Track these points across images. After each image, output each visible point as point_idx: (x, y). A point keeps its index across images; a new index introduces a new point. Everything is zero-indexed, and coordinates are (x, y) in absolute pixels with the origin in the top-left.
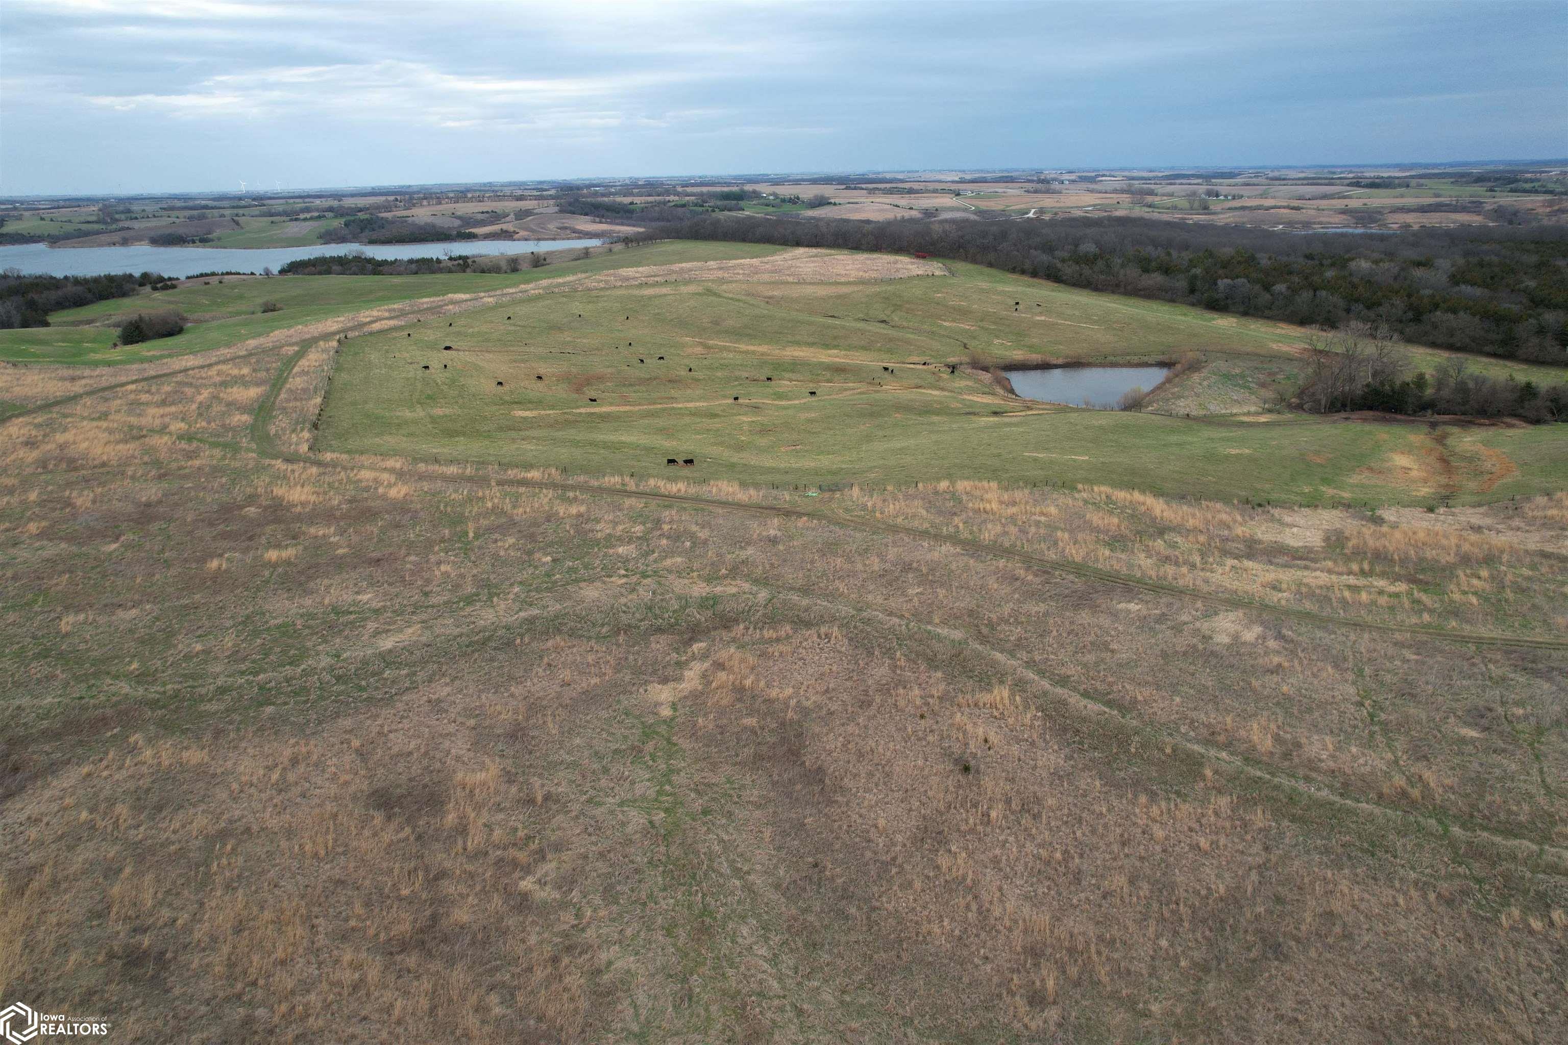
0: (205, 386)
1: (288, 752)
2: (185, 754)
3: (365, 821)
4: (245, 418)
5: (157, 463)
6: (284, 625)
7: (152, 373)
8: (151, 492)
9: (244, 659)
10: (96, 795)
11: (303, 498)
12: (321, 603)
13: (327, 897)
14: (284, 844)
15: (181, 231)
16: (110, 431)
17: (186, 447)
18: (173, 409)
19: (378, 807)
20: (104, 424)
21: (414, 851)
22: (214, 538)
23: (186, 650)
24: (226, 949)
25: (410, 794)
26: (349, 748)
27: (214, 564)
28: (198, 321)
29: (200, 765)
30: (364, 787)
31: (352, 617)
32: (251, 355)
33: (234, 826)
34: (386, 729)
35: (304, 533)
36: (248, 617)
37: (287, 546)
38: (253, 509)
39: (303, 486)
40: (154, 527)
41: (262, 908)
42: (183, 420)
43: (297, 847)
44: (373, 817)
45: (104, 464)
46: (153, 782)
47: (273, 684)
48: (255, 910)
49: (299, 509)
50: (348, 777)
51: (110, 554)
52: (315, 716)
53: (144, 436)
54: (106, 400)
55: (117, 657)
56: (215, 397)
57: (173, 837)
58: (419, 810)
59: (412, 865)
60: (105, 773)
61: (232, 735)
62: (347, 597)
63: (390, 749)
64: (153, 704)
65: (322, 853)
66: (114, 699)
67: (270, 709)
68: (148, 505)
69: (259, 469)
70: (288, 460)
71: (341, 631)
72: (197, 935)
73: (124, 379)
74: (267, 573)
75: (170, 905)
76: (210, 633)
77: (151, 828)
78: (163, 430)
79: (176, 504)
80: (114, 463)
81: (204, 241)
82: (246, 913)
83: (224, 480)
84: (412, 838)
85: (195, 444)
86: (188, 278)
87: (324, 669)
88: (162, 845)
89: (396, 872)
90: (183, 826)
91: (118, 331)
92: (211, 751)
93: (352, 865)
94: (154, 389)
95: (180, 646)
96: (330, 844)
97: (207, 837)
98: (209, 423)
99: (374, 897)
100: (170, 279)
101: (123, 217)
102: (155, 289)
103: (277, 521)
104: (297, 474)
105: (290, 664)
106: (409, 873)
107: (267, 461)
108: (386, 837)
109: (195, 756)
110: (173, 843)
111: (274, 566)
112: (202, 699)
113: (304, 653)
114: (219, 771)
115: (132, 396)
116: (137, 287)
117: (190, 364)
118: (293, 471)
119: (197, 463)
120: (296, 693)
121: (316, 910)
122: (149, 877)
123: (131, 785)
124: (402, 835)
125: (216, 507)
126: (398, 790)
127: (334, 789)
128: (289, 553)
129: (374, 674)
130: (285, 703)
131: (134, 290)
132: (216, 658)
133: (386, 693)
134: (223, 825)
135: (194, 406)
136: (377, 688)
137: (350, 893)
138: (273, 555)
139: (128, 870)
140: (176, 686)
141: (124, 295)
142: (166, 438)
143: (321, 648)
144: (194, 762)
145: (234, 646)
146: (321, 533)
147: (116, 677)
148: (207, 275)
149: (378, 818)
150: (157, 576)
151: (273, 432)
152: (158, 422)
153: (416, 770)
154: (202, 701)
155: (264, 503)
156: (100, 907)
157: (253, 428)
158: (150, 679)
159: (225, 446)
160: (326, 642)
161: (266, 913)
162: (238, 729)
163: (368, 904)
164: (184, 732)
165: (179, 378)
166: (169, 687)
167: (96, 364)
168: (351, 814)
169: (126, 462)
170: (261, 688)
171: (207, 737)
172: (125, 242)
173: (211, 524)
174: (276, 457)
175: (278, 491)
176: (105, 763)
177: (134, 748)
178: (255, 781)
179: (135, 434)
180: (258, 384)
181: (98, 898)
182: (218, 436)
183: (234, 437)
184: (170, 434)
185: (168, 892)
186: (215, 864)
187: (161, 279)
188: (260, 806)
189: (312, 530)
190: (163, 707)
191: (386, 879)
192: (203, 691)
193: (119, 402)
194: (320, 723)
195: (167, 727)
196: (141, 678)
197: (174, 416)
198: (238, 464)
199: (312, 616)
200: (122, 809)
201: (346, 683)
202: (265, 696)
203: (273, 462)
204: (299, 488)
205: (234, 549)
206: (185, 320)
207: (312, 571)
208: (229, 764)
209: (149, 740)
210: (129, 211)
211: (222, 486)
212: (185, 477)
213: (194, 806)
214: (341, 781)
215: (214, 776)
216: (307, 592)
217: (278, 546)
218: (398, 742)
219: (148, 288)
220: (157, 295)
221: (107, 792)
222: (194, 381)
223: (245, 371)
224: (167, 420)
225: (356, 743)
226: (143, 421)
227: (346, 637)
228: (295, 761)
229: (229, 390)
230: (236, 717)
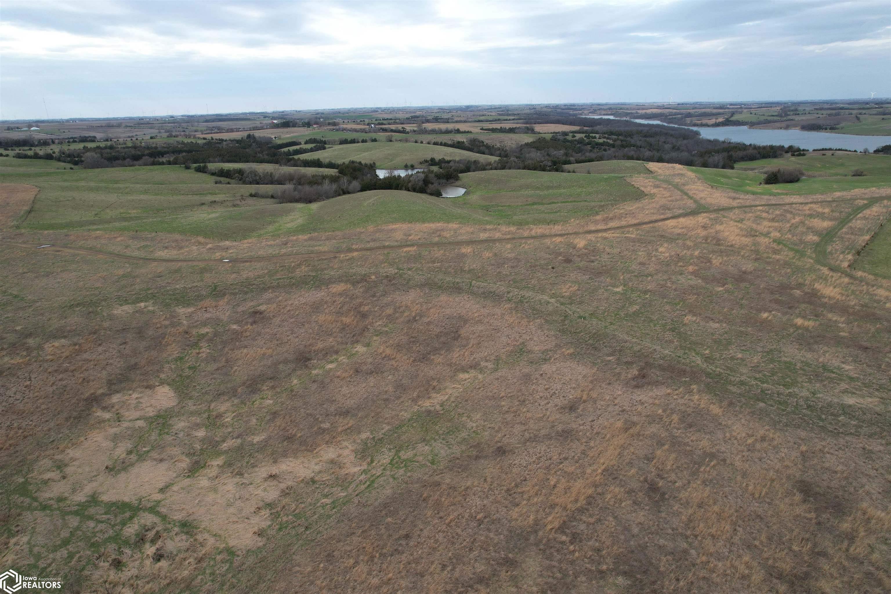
0: (799, 215)
1: (762, 432)
2: (712, 406)
3: (789, 494)
4: (816, 238)
5: (757, 252)
6: (790, 363)
7: (774, 202)
8: (749, 266)
9: (760, 372)
10: (668, 405)
11: (832, 294)
12: (817, 360)
13: (749, 520)
14: (739, 478)
15: (820, 122)
16: (741, 229)
17: (776, 247)
18: (777, 224)
19: (801, 491)
20: (740, 225)
21: (811, 529)
22: (770, 301)
23: (733, 354)
24: (690, 511)
25: (824, 495)
26: (798, 448)
27: (765, 315)
28: (809, 176)
29: (716, 415)
30: (797, 475)
31: (834, 375)
32: (834, 201)
33: (719, 454)
34: (826, 449)
35: (824, 315)
36: (771, 350)
37: (810, 319)
38: (798, 292)
39: (835, 287)
40: (743, 285)
41: (715, 503)
42: (779, 231)
43: (745, 484)
44: (795, 495)
45: (732, 246)
46: (693, 412)
47: (769, 392)
48: (711, 501)
49: (826, 300)
50: (790, 464)
51: (718, 292)
52: (785, 421)
53: (756, 236)
54: (745, 212)
55: (701, 344)
56: (802, 223)
57: (691, 443)
58: (827, 508)
59: (807, 536)
60: (675, 397)
61: (737, 408)
62: (835, 363)
63: (824, 462)
64: (708, 375)
65: (757, 496)
66: (693, 364)
67: (762, 405)
68: (745, 273)
69: (811, 270)
70: (831, 269)
71: (822, 381)
72: (681, 495)
73: (758, 203)
74: (792, 330)
75: (676, 474)
76: (748, 351)
77: (683, 433)
78: (767, 235)
79: (758, 277)
80: (737, 246)
81: (833, 129)
82: (706, 500)
83: (789, 270)
84: (814, 521)
85: (780, 247)
86: (814, 150)
87: (802, 397)
88: (684, 444)
89: (795, 533)
90: (697, 441)
91: (764, 176)
92: (724, 411)
93: (770, 513)
94: (770, 212)
95: (731, 351)
96: (763, 494)
97: (705, 452)
98: (793, 236)
99: (775, 538)
100: (804, 150)
101: (792, 113)
102: (793, 155)
103: (810, 303)
104: (834, 279)
105: (784, 385)
106: (802, 539)
107: (818, 267)
108: (798, 510)
109: (715, 409)
110: (689, 446)
111: (798, 328)
112: (730, 383)
113: (794, 383)
114: (723, 423)
115: (759, 213)
116: (784, 153)
117: (795, 201)
118: (832, 277)
119: (778, 257)
120: (780, 403)
121: (740, 522)
122: (673, 456)
123: (683, 408)
124: (809, 516)
125: (778, 284)
126: (818, 489)
127: (778, 466)
128: (810, 324)
129: (832, 414)
130: (772, 406)
131: (781, 155)
132: (746, 365)
133: (835, 429)
134: (714, 451)
135: (788, 225)
136: (831, 423)
137: (762, 526)
138: (799, 321)
139: (666, 447)
140: (722, 371)
141: (775, 157)
142: (767, 240)
143: (805, 384)
144: (714, 412)
145: (758, 362)
146: (834, 319)
147: (697, 354)
148: (826, 150)
149: (798, 497)
150: (735, 311)
151: (829, 250)
152: (766, 230)
153: (834, 484)
154: (730, 384)
155: (807, 290)
156: (650, 456)
157: (818, 245)
158: (711, 361)
159: (797, 251)
160: (810, 382)
161: (716, 507)
162: (741, 407)
163: (770, 539)
164: (716, 395)
165: (787, 207)
166: (718, 369)
167: (747, 192)
168: (782, 485)
169: (743, 247)
170: (762, 391)
171: (725, 403)
172: (787, 128)
173: (772, 293)
174: (824, 265)
175: (817, 286)
176: (677, 392)
177: (691, 392)
178: (739, 438)
179: (752, 233)
180: (831, 220)
181: (651, 451)
182: (796, 245)
183: (804, 247)
184: (770, 237)
185: (678, 467)
186: (703, 468)
187: (799, 150)
188: (735, 452)
189: (830, 316)
190: (712, 378)
191: (787, 533)
192: (733, 379)
193: (751, 215)
194: (787, 425)
195: (709, 389)
196: (708, 359)
197: (776, 229)
198: (800, 264)
199: (808, 365)
200: (675, 417)
201: (812, 411)
202: (763, 396)
203: (822, 268)
204: (831, 288)
205: (778, 310)
206: (802, 174)
207: (819, 339)
208: (730, 422)
209: (699, 391)
210: (796, 110)
211: (786, 273)
212: (768, 263)
213: (705, 434)
214: (785, 464)
215: (720, 424)
216: (811, 350)
217: (804, 317)
218: (830, 461)
219: (789, 154)
220: (793, 159)
221: (672, 406)
222: (794, 211)
223: (827, 210)
224: (771, 229)
225: (804, 448)
226: (759, 228)
227: (824, 385)
228: (763, 439)
229: (812, 220)
230: (743, 400)
